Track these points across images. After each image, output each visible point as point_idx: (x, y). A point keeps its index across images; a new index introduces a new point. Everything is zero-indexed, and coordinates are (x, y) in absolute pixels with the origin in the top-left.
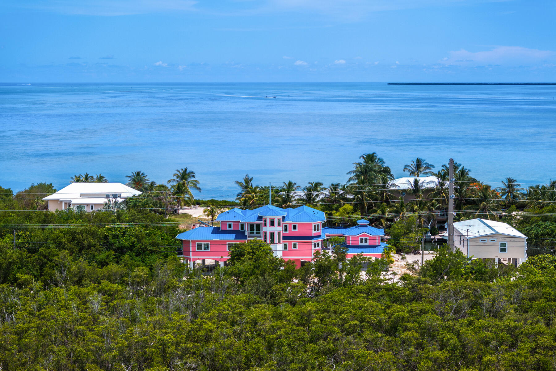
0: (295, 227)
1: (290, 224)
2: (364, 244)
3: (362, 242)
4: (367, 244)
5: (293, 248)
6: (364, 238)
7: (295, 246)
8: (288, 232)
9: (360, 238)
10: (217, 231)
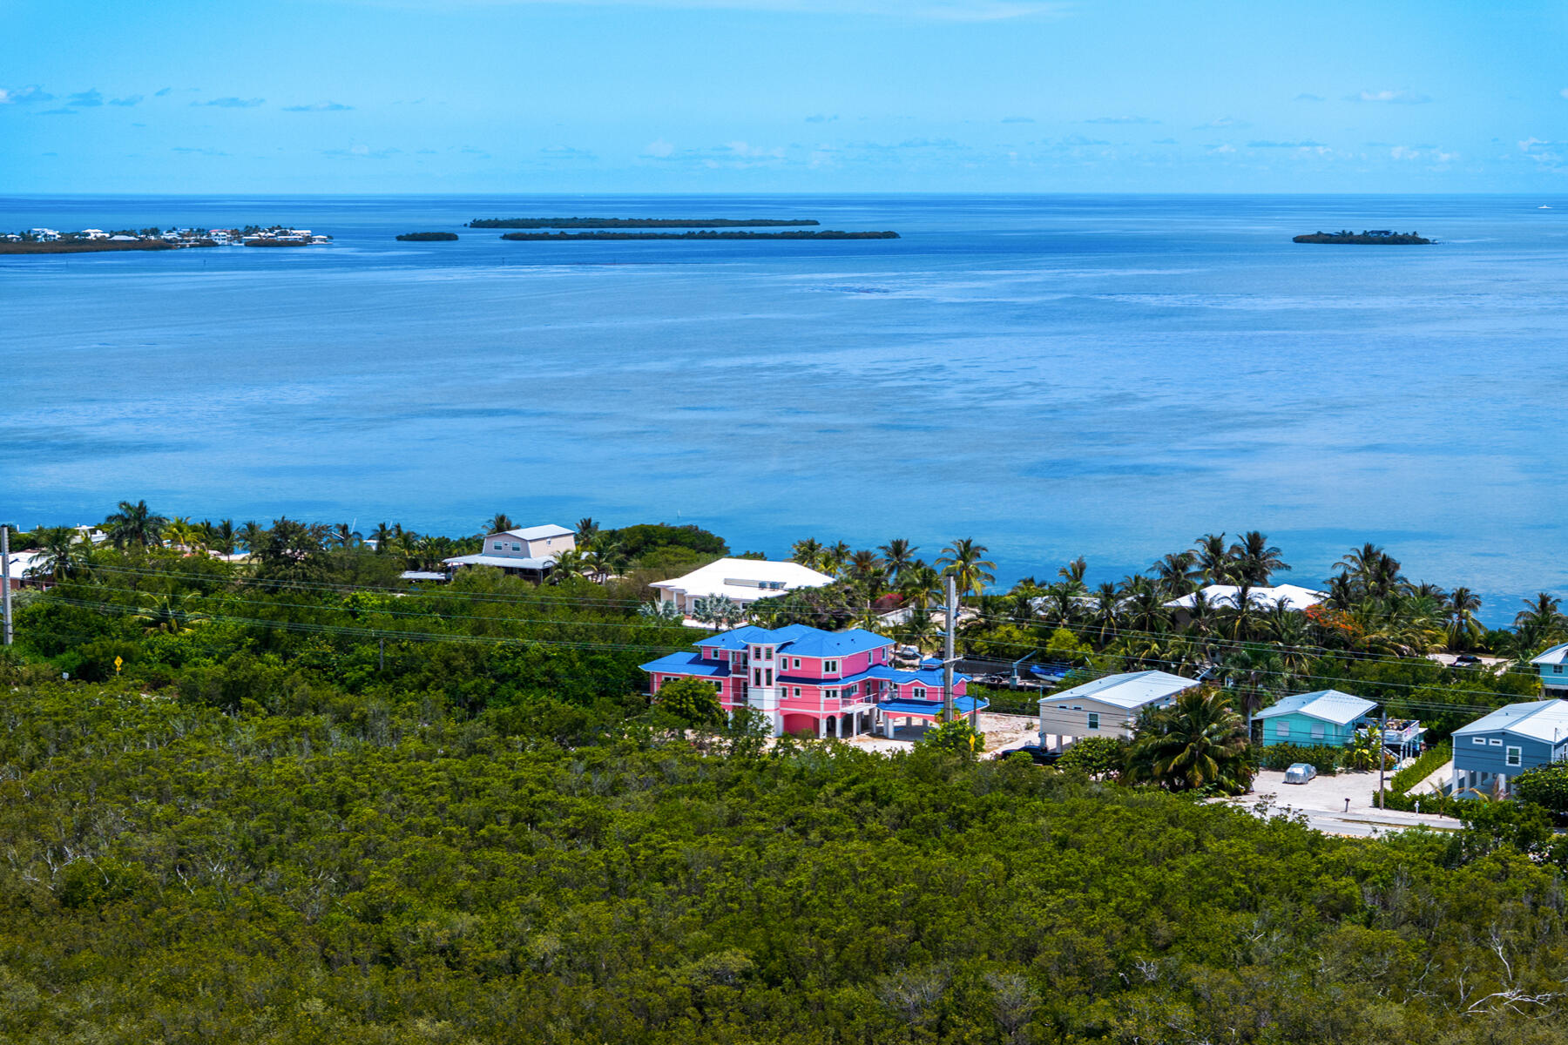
0: (797, 663)
1: (790, 658)
2: (919, 698)
3: (916, 695)
4: (925, 699)
5: (794, 696)
6: (920, 688)
7: (797, 692)
8: (787, 670)
9: (914, 688)
10: (697, 661)
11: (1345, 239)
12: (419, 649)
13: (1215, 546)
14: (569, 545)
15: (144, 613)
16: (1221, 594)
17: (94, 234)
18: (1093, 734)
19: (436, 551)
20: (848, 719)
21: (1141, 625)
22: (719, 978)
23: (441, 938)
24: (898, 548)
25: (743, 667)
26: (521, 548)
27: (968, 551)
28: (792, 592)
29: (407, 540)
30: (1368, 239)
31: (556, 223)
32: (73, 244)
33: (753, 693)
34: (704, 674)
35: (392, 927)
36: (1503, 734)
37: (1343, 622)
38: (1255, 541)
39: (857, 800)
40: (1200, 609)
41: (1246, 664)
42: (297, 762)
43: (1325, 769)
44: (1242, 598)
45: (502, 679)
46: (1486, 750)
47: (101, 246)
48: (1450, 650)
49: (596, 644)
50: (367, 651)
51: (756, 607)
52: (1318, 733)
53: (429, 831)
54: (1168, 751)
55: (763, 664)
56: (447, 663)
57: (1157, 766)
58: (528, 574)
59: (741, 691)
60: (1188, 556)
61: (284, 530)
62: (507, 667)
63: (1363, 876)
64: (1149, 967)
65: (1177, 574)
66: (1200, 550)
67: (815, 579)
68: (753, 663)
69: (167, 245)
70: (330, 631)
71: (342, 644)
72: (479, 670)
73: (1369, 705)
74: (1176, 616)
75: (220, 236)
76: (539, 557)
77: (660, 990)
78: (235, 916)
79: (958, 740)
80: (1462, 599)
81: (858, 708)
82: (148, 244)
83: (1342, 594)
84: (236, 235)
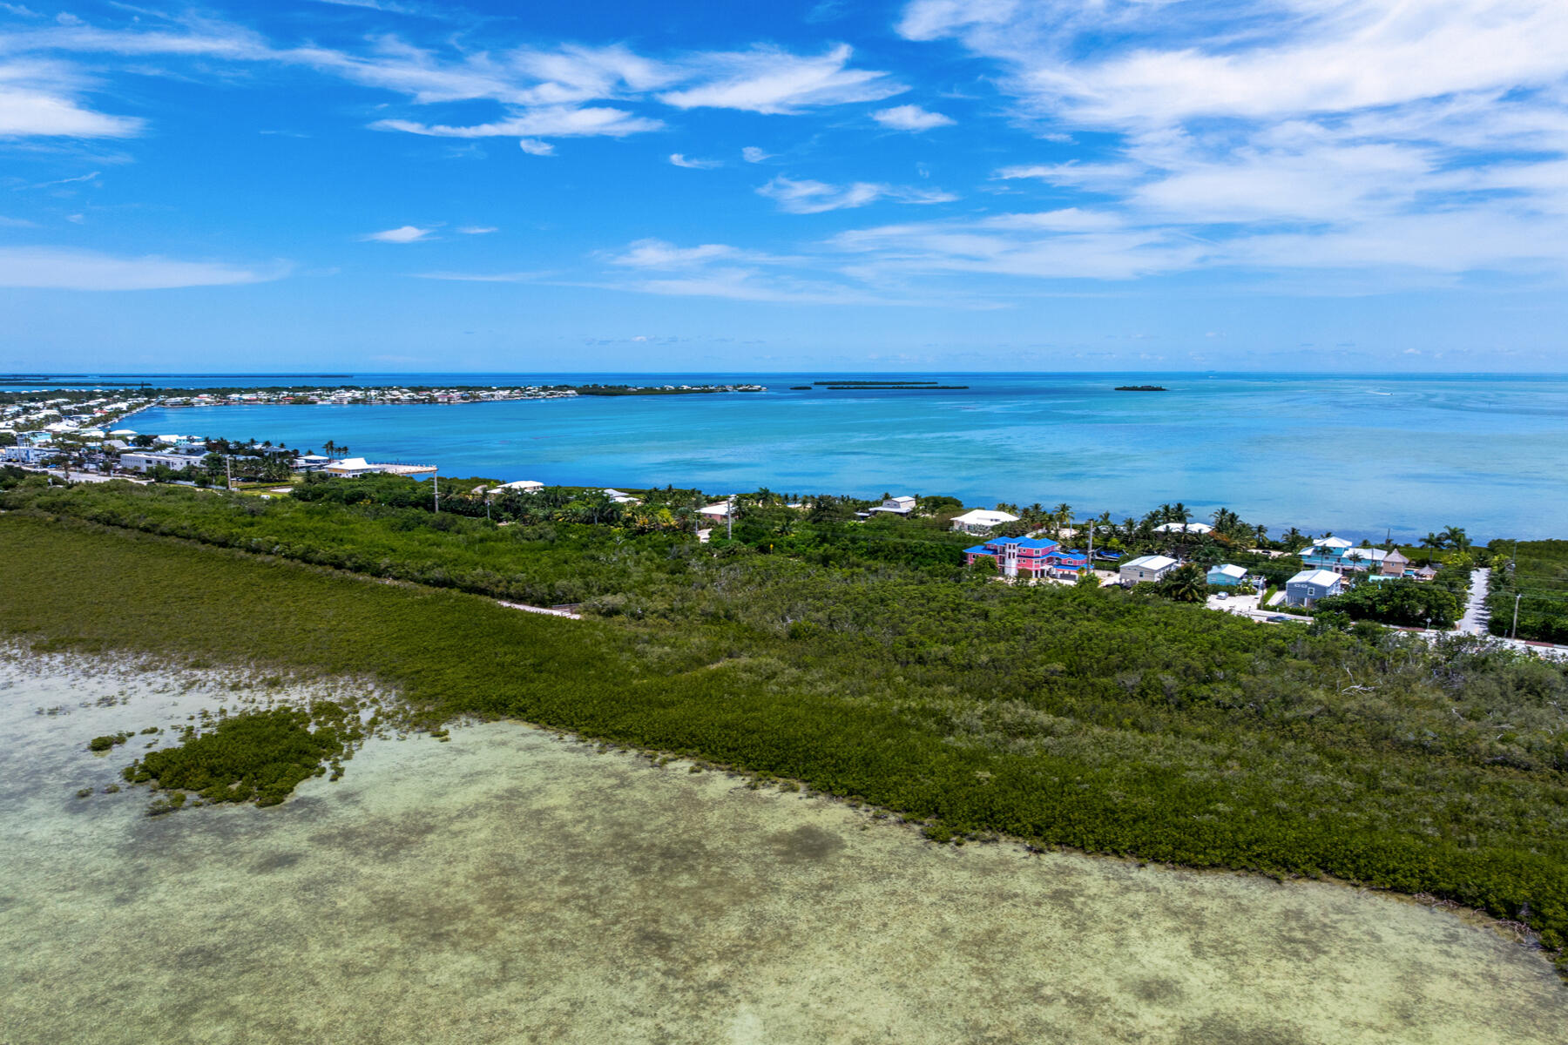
0: (1024, 551)
2: (1069, 564)
6: (1070, 561)
7: (1024, 561)
8: (1020, 553)
9: (1068, 560)
10: (985, 549)
11: (1134, 389)
12: (882, 543)
13: (1167, 508)
14: (913, 504)
15: (777, 528)
16: (1176, 527)
17: (685, 387)
18: (1142, 579)
19: (865, 506)
20: (1043, 571)
21: (1144, 538)
22: (1053, 673)
23: (940, 654)
24: (1037, 507)
25: (1003, 551)
26: (897, 505)
27: (1064, 508)
28: (1003, 523)
29: (855, 502)
30: (1143, 389)
31: (845, 383)
32: (678, 391)
33: (1007, 561)
34: (989, 554)
35: (922, 651)
36: (1307, 583)
37: (1223, 537)
38: (1180, 507)
39: (1079, 605)
40: (1168, 531)
41: (1207, 555)
42: (860, 586)
43: (1231, 594)
44: (1185, 529)
45: (916, 555)
46: (1301, 589)
47: (688, 391)
48: (1258, 548)
49: (947, 542)
50: (863, 543)
51: (993, 528)
52: (1228, 581)
53: (921, 614)
54: (1178, 587)
55: (1012, 551)
56: (895, 548)
57: (1174, 593)
58: (901, 514)
59: (1003, 560)
60: (1158, 512)
61: (822, 498)
62: (918, 550)
63: (1285, 639)
64: (1220, 674)
65: (1154, 519)
66: (1162, 510)
67: (1013, 518)
68: (1007, 550)
69: (711, 391)
70: (848, 536)
71: (853, 541)
72: (907, 551)
73: (1245, 570)
74: (1157, 534)
75: (730, 388)
76: (904, 509)
77: (1032, 677)
78: (859, 644)
79: (1093, 581)
80: (1260, 529)
81: (1046, 567)
82: (705, 391)
83: (1220, 527)
84: (735, 388)
